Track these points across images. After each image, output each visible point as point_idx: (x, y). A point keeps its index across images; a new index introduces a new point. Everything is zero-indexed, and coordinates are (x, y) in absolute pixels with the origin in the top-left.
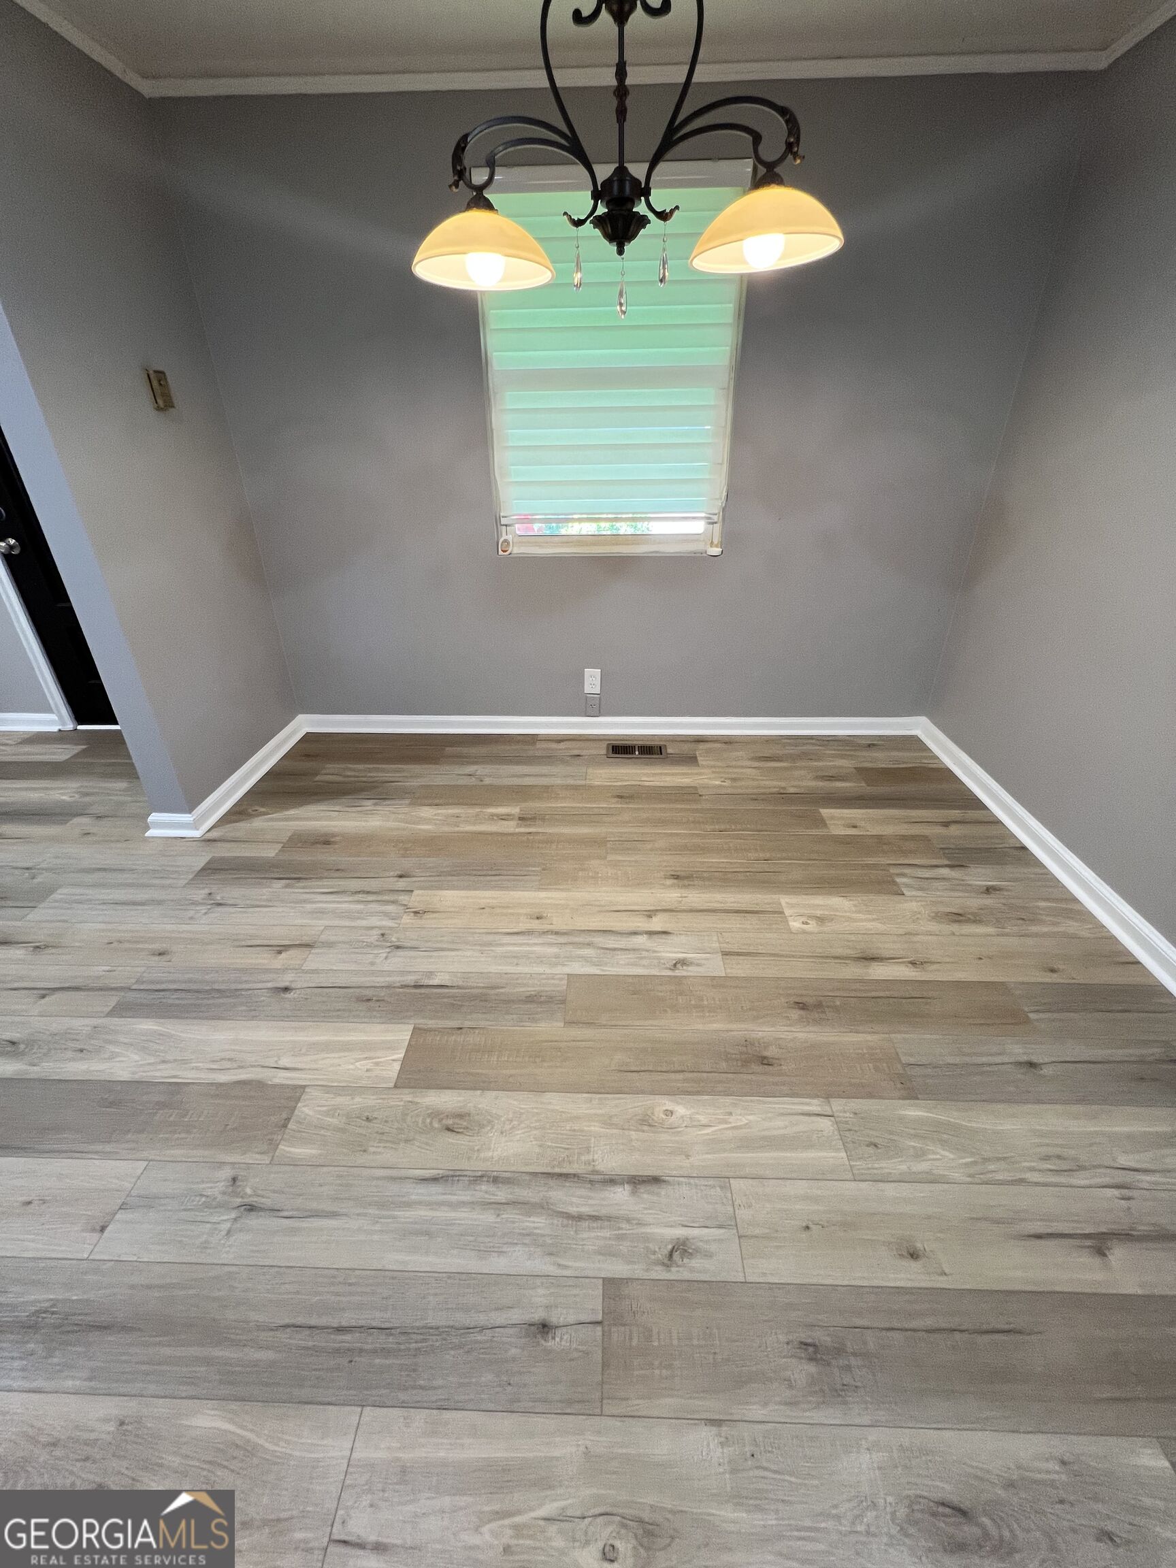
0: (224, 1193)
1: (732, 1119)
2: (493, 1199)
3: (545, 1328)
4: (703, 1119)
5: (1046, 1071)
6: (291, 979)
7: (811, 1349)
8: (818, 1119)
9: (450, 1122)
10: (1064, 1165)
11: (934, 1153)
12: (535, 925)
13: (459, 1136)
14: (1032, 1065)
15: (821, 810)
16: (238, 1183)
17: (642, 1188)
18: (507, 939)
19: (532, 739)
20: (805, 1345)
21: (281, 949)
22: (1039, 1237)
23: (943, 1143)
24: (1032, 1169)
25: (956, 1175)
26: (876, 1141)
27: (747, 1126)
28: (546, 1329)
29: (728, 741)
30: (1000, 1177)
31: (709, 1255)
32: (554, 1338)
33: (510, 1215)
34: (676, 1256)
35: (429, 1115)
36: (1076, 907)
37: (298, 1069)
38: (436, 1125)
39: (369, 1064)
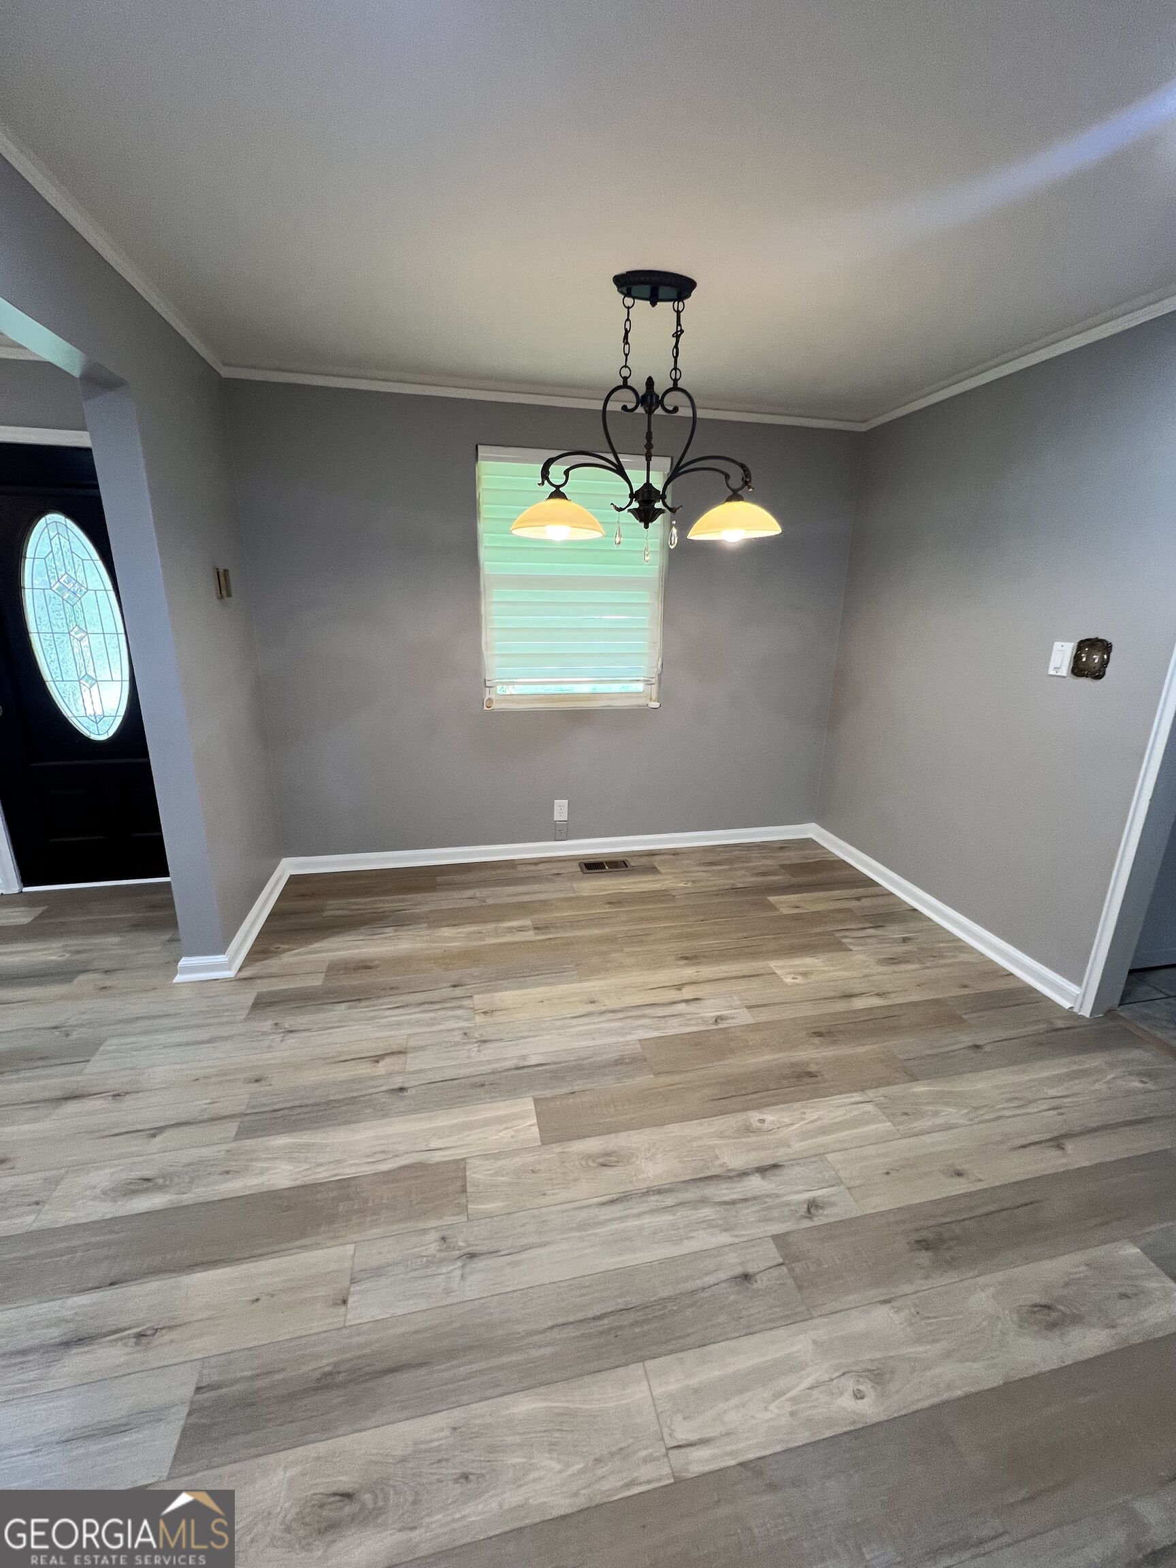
0: (440, 1251)
1: (806, 1116)
2: (664, 1205)
3: (746, 1277)
4: (787, 1120)
5: (987, 1049)
6: (401, 1081)
7: (923, 1243)
8: (864, 1105)
9: (602, 1160)
10: (1021, 1103)
11: (943, 1111)
12: (592, 1008)
13: (614, 1169)
14: (977, 1047)
15: (768, 898)
16: (448, 1241)
17: (768, 1174)
18: (575, 1022)
19: (512, 864)
20: (918, 1242)
21: (377, 1059)
22: (1024, 1147)
23: (946, 1104)
24: (1003, 1109)
25: (961, 1121)
26: (907, 1111)
27: (819, 1119)
28: (748, 1277)
29: (675, 853)
30: (987, 1117)
31: (833, 1204)
32: (756, 1281)
33: (681, 1212)
34: (812, 1210)
35: (582, 1159)
36: (962, 944)
37: (451, 1147)
38: (591, 1164)
39: (511, 1132)
